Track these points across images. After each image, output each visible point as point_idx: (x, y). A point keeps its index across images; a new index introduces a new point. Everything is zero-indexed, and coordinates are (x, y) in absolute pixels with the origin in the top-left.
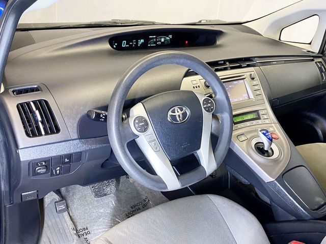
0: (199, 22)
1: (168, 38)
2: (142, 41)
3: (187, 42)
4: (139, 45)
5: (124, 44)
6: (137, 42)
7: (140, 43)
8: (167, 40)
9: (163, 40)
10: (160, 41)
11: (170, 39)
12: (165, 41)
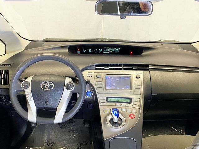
0: (159, 41)
1: (117, 49)
2: (102, 50)
3: (132, 52)
4: (99, 52)
5: (90, 51)
6: (98, 50)
7: (100, 51)
8: (117, 51)
9: (113, 50)
10: (112, 51)
11: (119, 50)
12: (115, 51)
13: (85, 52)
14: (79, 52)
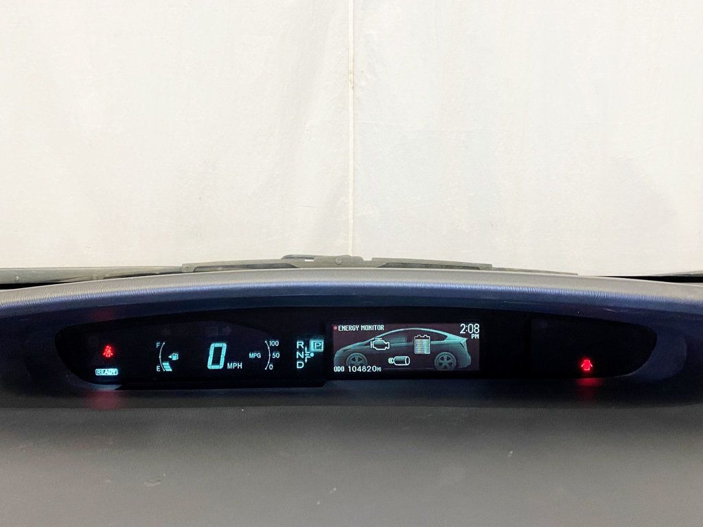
1: (452, 338)
2: (316, 345)
4: (300, 365)
5: (217, 356)
6: (288, 352)
8: (451, 349)
9: (423, 346)
10: (409, 351)
11: (470, 342)
12: (435, 351)
13: (167, 367)
14: (112, 372)
